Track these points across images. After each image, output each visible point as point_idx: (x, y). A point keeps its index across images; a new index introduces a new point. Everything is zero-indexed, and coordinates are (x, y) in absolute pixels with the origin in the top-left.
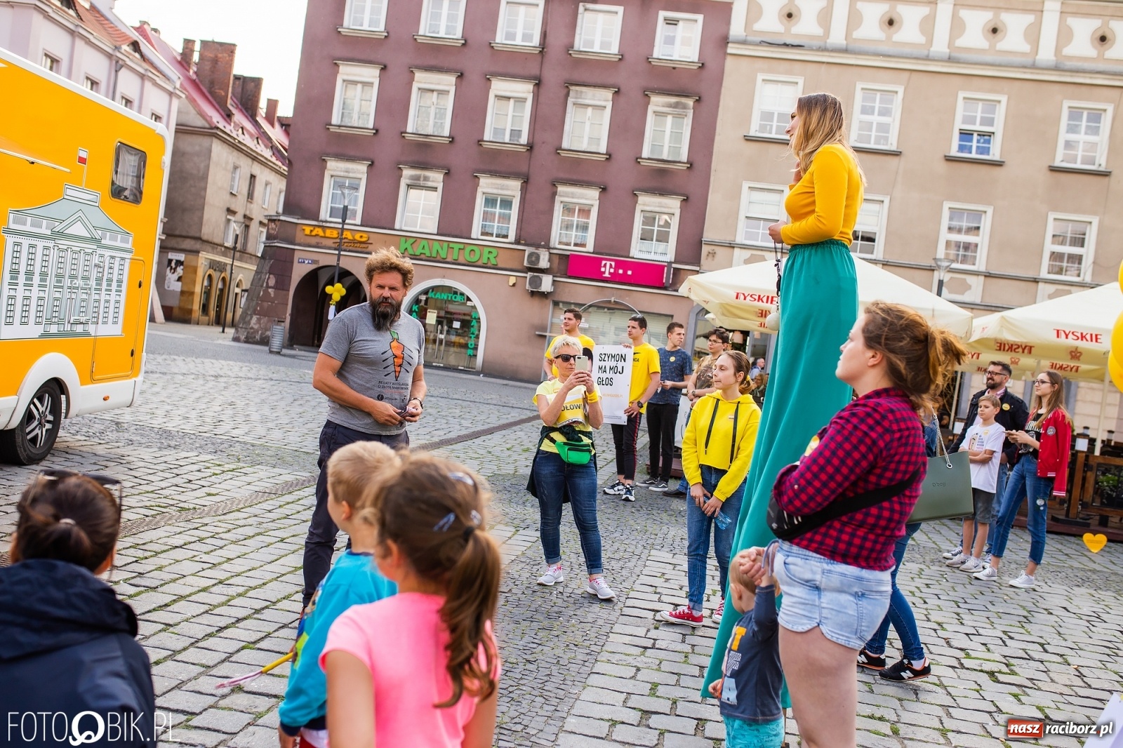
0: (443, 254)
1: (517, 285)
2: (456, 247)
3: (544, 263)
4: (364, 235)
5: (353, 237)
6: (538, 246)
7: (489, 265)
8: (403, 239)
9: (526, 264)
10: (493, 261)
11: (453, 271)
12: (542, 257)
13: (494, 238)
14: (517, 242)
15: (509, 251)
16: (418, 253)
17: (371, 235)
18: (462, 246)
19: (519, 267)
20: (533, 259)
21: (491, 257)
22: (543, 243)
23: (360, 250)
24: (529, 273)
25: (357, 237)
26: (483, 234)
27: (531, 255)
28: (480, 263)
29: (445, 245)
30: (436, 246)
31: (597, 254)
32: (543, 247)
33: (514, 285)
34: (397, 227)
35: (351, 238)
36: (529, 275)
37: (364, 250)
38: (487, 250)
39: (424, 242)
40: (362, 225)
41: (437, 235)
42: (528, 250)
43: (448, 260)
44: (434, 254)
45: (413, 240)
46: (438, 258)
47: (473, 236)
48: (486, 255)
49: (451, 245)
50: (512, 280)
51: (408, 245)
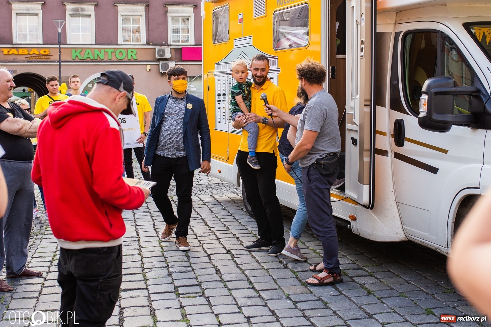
0: (102, 56)
1: (151, 70)
2: (110, 51)
3: (168, 55)
4: (47, 50)
5: (39, 52)
6: (161, 45)
7: (132, 60)
8: (74, 50)
9: (157, 56)
10: (135, 57)
11: (109, 66)
12: (166, 51)
13: (132, 43)
14: (148, 43)
15: (143, 50)
16: (85, 58)
17: (51, 50)
18: (113, 50)
19: (151, 59)
20: (161, 53)
21: (133, 54)
22: (164, 43)
23: (44, 60)
24: (160, 62)
25: (42, 52)
26: (124, 41)
27: (159, 51)
28: (126, 59)
29: (102, 50)
30: (97, 52)
31: (197, 45)
32: (165, 45)
33: (150, 70)
34: (68, 43)
35: (38, 53)
36: (161, 63)
37: (47, 60)
38: (129, 51)
39: (88, 51)
40: (44, 44)
41: (96, 45)
42: (157, 48)
43: (106, 60)
44: (96, 57)
45: (80, 50)
46: (99, 60)
47: (119, 43)
48: (130, 54)
49: (106, 50)
50: (148, 68)
51: (77, 53)
